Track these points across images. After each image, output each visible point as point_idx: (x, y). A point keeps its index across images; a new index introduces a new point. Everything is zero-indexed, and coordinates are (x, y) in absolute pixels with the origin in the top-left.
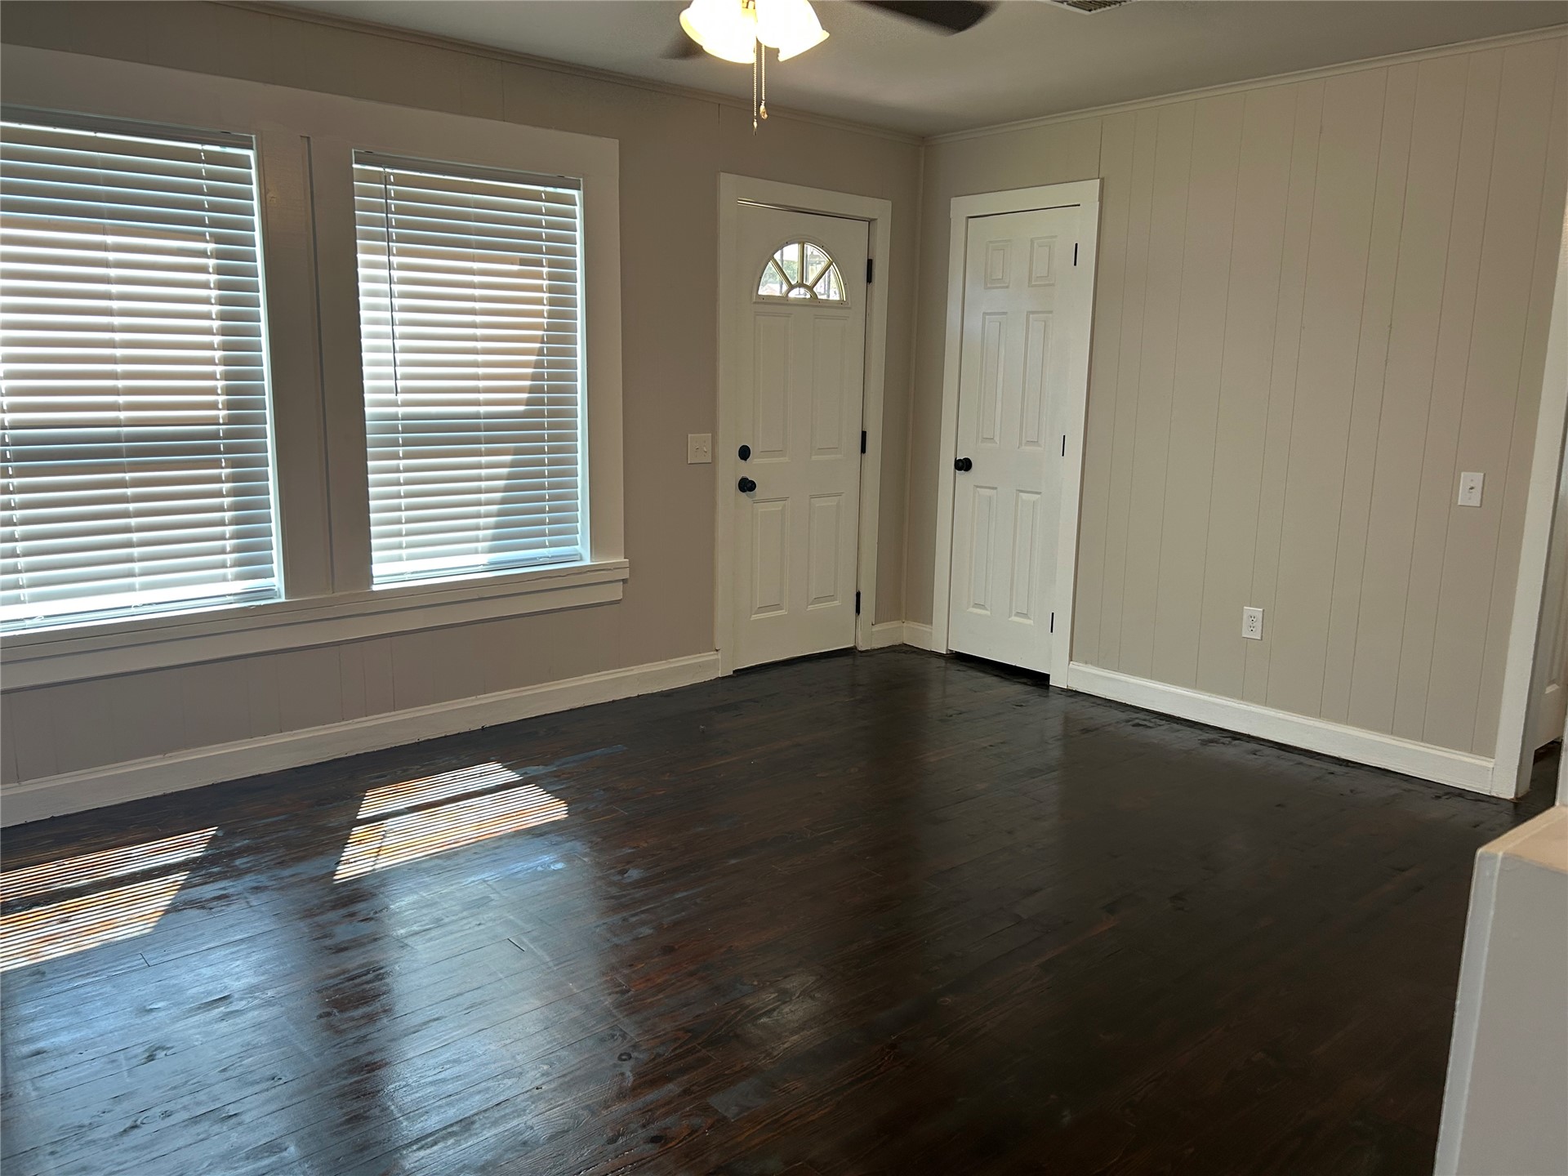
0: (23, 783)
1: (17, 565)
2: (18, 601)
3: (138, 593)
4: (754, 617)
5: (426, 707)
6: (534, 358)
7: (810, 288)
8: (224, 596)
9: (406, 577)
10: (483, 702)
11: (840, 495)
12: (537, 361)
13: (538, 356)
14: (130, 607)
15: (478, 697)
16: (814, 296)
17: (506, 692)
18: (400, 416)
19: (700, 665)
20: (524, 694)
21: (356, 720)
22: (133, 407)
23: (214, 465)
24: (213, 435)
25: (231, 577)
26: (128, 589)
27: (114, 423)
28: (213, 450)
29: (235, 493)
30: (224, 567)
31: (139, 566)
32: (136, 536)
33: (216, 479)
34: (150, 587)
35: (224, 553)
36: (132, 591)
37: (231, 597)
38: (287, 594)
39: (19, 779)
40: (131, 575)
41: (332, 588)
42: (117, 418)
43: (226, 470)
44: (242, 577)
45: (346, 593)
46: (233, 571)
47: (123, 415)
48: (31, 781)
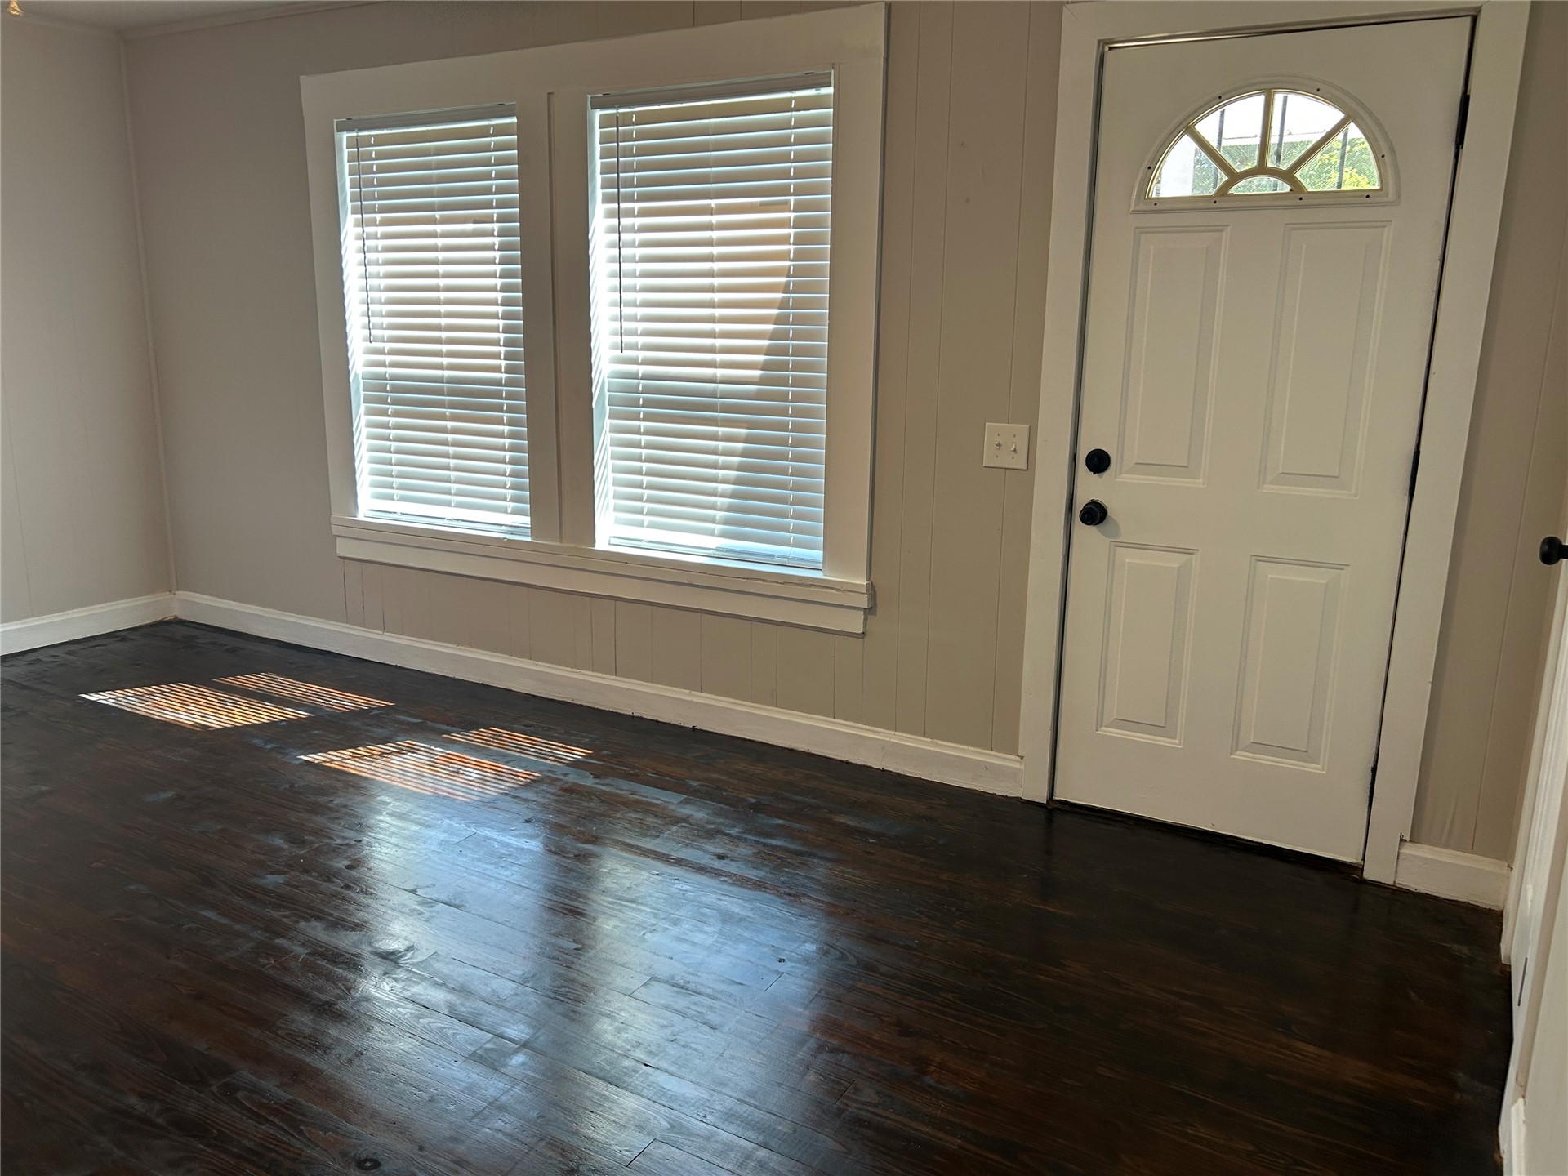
0: (386, 633)
1: (392, 471)
2: (391, 498)
3: (452, 508)
4: (1105, 731)
5: (644, 683)
6: (775, 311)
7: (1288, 176)
8: (502, 525)
9: (642, 544)
10: (695, 700)
11: (1340, 567)
12: (779, 315)
13: (780, 308)
14: (444, 519)
15: (693, 692)
16: (1297, 187)
17: (720, 698)
18: (640, 375)
19: (987, 767)
20: (739, 708)
21: (584, 672)
22: (451, 354)
23: (499, 409)
24: (498, 383)
25: (509, 510)
26: (448, 504)
27: (440, 367)
28: (498, 395)
29: (512, 436)
30: (505, 500)
31: (454, 487)
32: (453, 462)
33: (500, 422)
34: (460, 505)
35: (505, 487)
36: (450, 506)
37: (504, 528)
38: (533, 535)
39: (384, 630)
40: (450, 494)
41: (561, 539)
42: (442, 364)
43: (506, 414)
44: (516, 512)
45: (572, 545)
46: (511, 505)
47: (445, 361)
48: (389, 634)
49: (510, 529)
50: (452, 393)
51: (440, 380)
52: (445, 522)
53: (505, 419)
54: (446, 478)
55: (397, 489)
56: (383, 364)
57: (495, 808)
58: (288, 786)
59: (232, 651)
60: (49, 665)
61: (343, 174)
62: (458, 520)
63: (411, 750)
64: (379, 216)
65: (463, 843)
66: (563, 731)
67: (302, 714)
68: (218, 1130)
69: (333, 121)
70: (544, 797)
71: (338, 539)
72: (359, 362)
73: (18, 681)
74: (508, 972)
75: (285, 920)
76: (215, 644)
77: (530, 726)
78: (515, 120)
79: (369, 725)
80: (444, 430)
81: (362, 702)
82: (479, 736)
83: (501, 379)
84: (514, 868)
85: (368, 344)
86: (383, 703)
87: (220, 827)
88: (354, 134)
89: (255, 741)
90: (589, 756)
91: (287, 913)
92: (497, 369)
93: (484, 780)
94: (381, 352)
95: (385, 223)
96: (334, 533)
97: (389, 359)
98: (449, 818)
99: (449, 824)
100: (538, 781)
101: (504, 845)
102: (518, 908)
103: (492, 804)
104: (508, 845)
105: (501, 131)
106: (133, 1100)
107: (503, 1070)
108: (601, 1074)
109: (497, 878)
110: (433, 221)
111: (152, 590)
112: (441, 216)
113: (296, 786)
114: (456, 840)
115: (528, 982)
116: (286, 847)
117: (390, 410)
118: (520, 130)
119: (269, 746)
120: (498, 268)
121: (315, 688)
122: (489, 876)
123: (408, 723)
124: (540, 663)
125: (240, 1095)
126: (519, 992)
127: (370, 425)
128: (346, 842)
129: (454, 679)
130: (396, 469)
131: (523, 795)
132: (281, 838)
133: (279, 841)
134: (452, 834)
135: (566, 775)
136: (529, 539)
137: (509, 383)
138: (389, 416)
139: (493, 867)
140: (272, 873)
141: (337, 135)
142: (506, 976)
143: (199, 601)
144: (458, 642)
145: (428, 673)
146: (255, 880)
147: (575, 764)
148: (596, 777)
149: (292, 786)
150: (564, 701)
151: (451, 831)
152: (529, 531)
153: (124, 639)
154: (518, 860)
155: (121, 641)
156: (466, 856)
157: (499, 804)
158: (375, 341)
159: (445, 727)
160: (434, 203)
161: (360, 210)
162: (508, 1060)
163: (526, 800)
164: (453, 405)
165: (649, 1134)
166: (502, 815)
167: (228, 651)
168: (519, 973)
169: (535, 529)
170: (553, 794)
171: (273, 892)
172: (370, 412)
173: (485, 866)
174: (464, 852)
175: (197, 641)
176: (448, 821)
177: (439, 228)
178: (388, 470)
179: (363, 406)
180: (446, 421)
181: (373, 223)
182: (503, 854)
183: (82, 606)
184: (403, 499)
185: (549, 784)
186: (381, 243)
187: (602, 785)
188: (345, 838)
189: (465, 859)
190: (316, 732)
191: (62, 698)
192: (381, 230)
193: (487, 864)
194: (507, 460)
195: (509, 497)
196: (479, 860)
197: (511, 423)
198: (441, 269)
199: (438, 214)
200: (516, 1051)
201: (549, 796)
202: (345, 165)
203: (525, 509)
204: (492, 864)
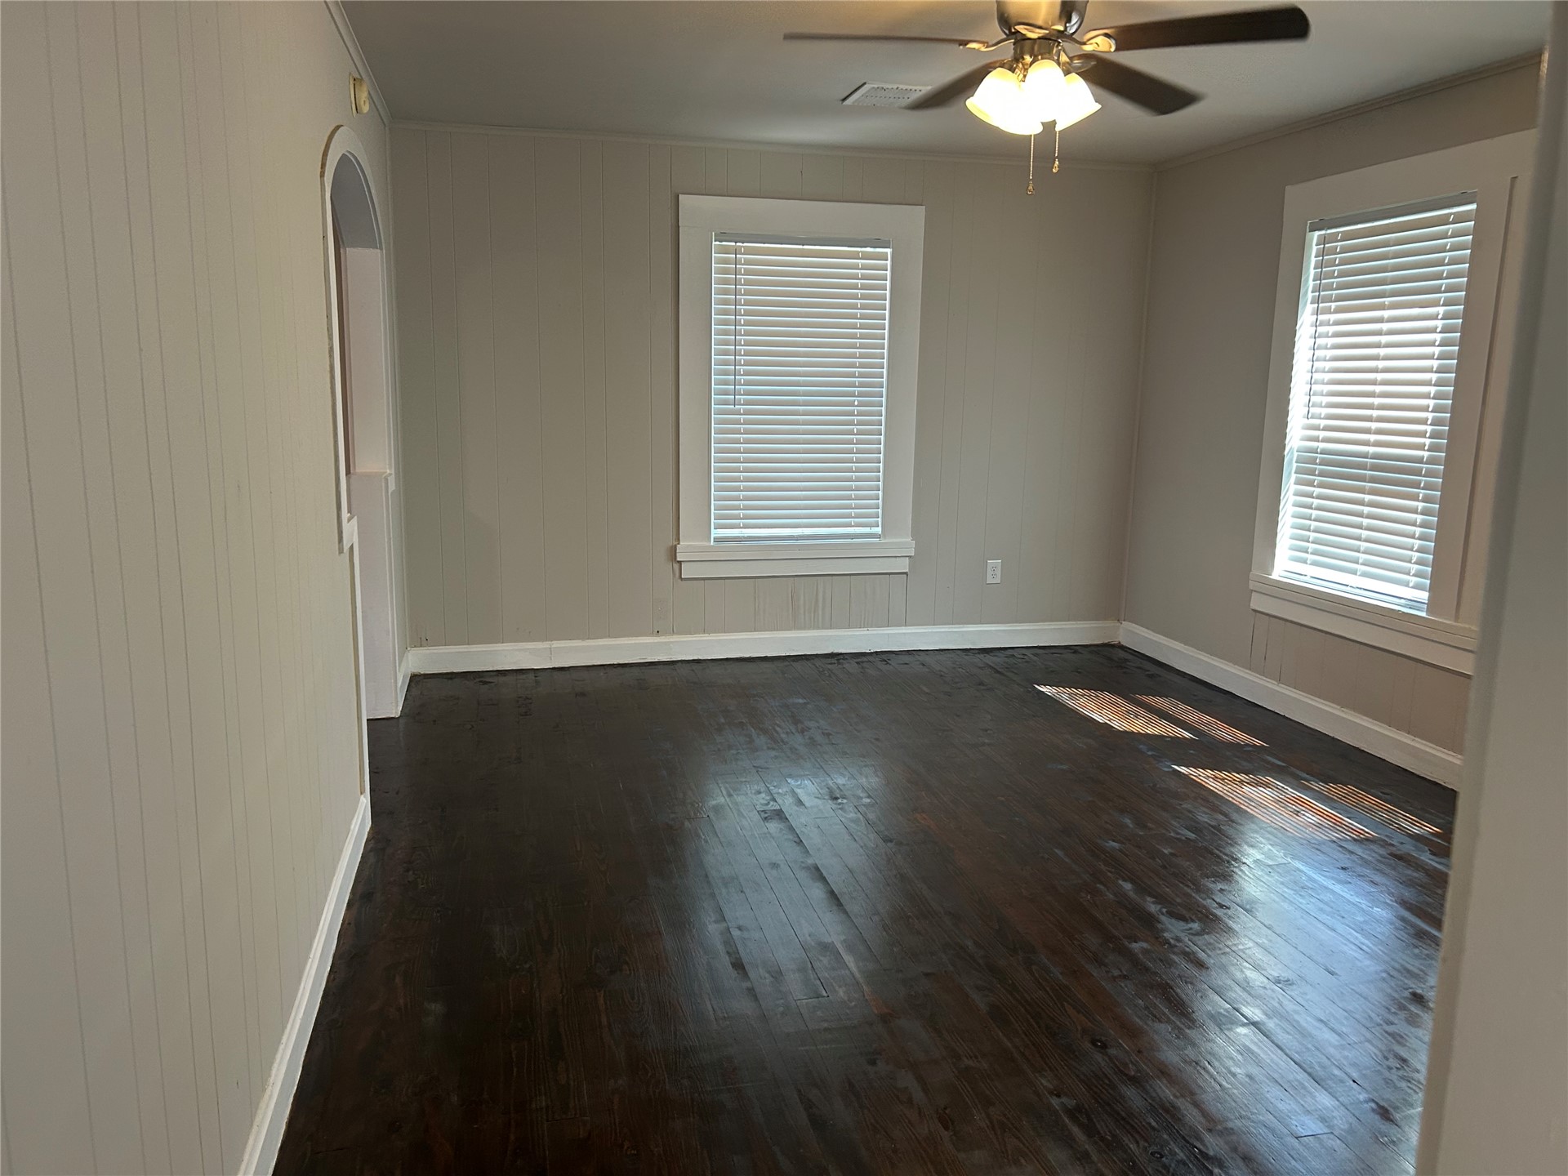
1: (1309, 537)
2: (1304, 561)
3: (1357, 577)
8: (1401, 598)
14: (1348, 586)
22: (1379, 432)
23: (1416, 485)
24: (1420, 460)
25: (1411, 585)
26: (1354, 572)
27: (1366, 443)
28: (1418, 472)
29: (1424, 512)
30: (1408, 574)
31: (1363, 557)
32: (1365, 534)
33: (1415, 498)
34: (1365, 575)
35: (1410, 562)
36: (1356, 574)
37: (1403, 601)
38: (1428, 611)
39: (1280, 681)
40: (1357, 563)
41: (1457, 619)
42: (1369, 440)
43: (1422, 491)
44: (1417, 587)
45: (1467, 626)
46: (1413, 580)
47: (1373, 438)
48: (1283, 686)
49: (1408, 603)
50: (1374, 468)
51: (1365, 456)
52: (1348, 589)
53: (1421, 495)
54: (1356, 548)
55: (1312, 553)
56: (1316, 439)
57: (1317, 849)
58: (1151, 785)
59: (1151, 676)
60: (1020, 660)
61: (1308, 269)
62: (1361, 589)
63: (1267, 785)
64: (1333, 305)
65: (1275, 867)
66: (1419, 807)
67: (1187, 735)
68: (1013, 982)
69: (1307, 223)
70: (1370, 855)
71: (1254, 594)
72: (1295, 437)
73: (996, 667)
74: (1265, 970)
75: (1109, 874)
76: (1140, 668)
77: (1388, 794)
78: (1473, 206)
79: (1238, 757)
80: (1361, 503)
81: (1242, 737)
82: (1334, 789)
83: (1423, 457)
84: (1312, 900)
85: (1306, 421)
86: (1259, 742)
87: (1090, 799)
88: (1323, 232)
89: (1141, 746)
90: (1436, 834)
91: (1113, 870)
92: (1421, 447)
93: (1319, 826)
94: (1317, 428)
95: (1338, 311)
96: (1251, 587)
97: (1322, 434)
98: (1271, 845)
99: (1270, 850)
100: (1372, 841)
101: (1310, 879)
102: (1298, 929)
103: (1316, 846)
104: (1315, 881)
105: (1460, 218)
106: (969, 943)
107: (1226, 1032)
108: (1309, 1070)
109: (1291, 902)
110: (1382, 307)
111: (1105, 618)
112: (1390, 302)
113: (1158, 786)
114: (1270, 863)
115: (1279, 983)
116: (1131, 826)
117: (1316, 482)
118: (1478, 216)
119: (1150, 753)
120: (1437, 350)
121: (1207, 718)
122: (1285, 897)
123: (1273, 764)
124: (1416, 739)
125: (1034, 968)
126: (1268, 987)
127: (1298, 494)
128: (1178, 836)
129: (1333, 738)
130: (1313, 535)
131: (1350, 847)
132: (1130, 819)
133: (1128, 821)
134: (1269, 857)
135: (1402, 843)
136: (1424, 614)
137: (1431, 461)
138: (1314, 486)
139: (1292, 892)
140: (1114, 841)
141: (1309, 235)
142: (1263, 972)
143: (1138, 632)
144: (1343, 704)
145: (1310, 728)
146: (1099, 841)
147: (1417, 838)
148: (1433, 854)
149: (1155, 785)
150: (1435, 782)
151: (1269, 856)
152: (1425, 606)
153: (1075, 652)
154: (1318, 895)
155: (1073, 653)
156: (1272, 877)
157: (1324, 848)
158: (1312, 418)
159: (1305, 775)
160: (1385, 290)
161: (1317, 301)
162: (1233, 1027)
163: (1351, 852)
164: (1373, 480)
165: (1328, 1127)
166: (1321, 857)
167: (1148, 676)
168: (1276, 975)
169: (1432, 606)
170: (1381, 856)
171: (1108, 853)
172: (1298, 482)
173: (1286, 890)
174: (1272, 874)
175: (1128, 663)
176: (1270, 847)
177: (1386, 314)
178: (1306, 536)
179: (1294, 476)
180: (1365, 494)
181: (1328, 311)
182: (1306, 886)
183: (1052, 620)
184: (1315, 564)
185: (1382, 846)
186: (1332, 329)
187: (1437, 862)
188: (1178, 834)
189: (1270, 879)
190: (1192, 752)
191: (1018, 684)
192: (1333, 317)
193: (1288, 888)
194: (1417, 536)
195: (1413, 572)
196: (1282, 883)
197: (1426, 500)
198: (1382, 352)
199: (1387, 300)
200: (1244, 1025)
201: (1374, 855)
202: (1312, 260)
203: (1425, 584)
204: (1292, 890)
